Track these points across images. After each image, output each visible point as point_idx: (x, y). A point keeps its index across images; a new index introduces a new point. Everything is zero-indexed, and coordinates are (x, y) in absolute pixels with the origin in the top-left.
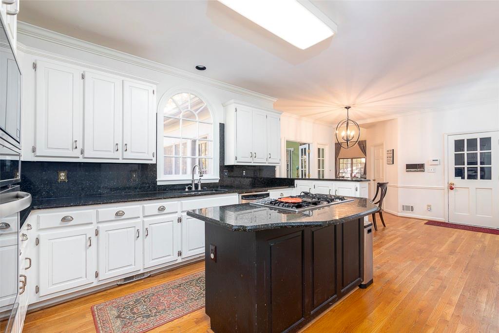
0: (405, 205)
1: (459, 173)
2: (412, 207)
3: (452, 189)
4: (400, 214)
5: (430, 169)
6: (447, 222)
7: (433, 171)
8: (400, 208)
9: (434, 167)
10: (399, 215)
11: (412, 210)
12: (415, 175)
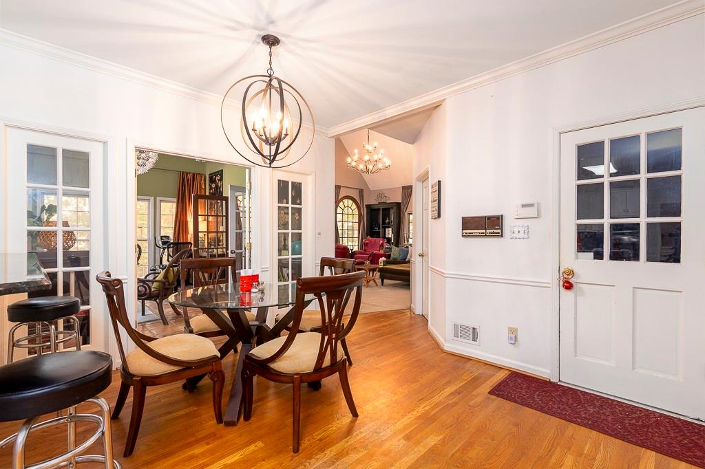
0: (460, 322)
1: (588, 241)
2: (474, 329)
3: (568, 286)
4: (448, 347)
5: (516, 230)
6: (554, 380)
7: (522, 235)
8: (449, 331)
9: (526, 222)
10: (446, 348)
11: (475, 339)
12: (483, 246)
